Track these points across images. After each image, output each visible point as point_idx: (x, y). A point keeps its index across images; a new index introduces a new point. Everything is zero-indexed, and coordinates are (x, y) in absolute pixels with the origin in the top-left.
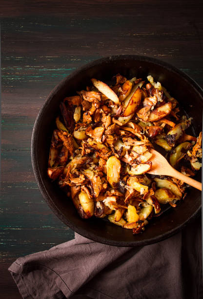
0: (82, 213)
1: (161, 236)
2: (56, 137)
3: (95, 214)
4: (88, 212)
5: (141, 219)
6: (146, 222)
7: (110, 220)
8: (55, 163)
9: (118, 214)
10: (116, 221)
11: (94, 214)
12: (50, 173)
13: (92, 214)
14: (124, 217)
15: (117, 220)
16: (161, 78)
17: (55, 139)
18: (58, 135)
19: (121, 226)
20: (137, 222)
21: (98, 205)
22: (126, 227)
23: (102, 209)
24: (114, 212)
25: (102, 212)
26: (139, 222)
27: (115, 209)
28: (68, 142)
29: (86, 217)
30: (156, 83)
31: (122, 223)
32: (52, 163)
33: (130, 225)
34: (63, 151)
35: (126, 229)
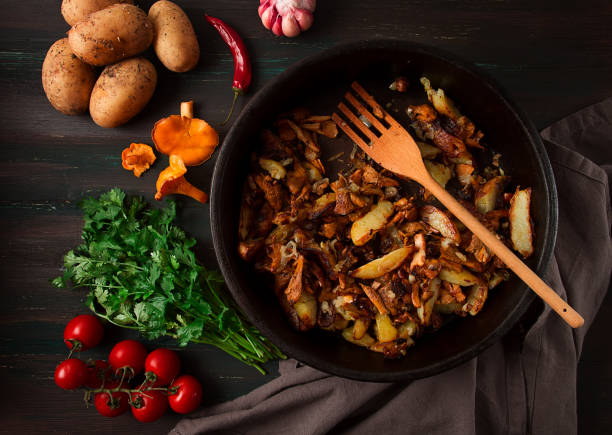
0: (297, 320)
1: (437, 365)
2: (253, 186)
3: (319, 322)
4: (307, 318)
5: (402, 336)
6: (410, 342)
7: (346, 338)
8: (249, 233)
9: (359, 328)
10: (354, 338)
11: (317, 323)
12: (244, 250)
13: (313, 323)
14: (371, 331)
15: (358, 335)
16: (445, 81)
17: (250, 190)
18: (255, 182)
19: (365, 347)
20: (394, 341)
21: (325, 306)
22: (375, 349)
23: (330, 313)
24: (351, 324)
25: (331, 319)
26: (399, 341)
27: (352, 319)
28: (274, 193)
29: (303, 328)
30: (436, 90)
31: (366, 342)
32: (244, 233)
33: (381, 345)
34: (264, 211)
35: (373, 352)
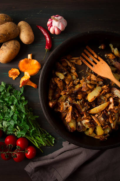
0: (69, 129)
3: (77, 129)
4: (73, 128)
5: (105, 133)
6: (108, 135)
7: (86, 134)
8: (52, 98)
9: (91, 131)
10: (89, 134)
12: (51, 104)
13: (75, 129)
14: (95, 132)
15: (91, 133)
16: (118, 45)
17: (53, 83)
18: (54, 80)
19: (93, 137)
20: (103, 135)
21: (79, 124)
22: (96, 138)
23: (81, 126)
24: (88, 129)
25: (81, 128)
26: (104, 135)
27: (89, 127)
28: (61, 84)
29: (72, 131)
30: (115, 48)
31: (93, 135)
32: (50, 98)
33: (98, 136)
34: (57, 91)
35: (96, 139)
